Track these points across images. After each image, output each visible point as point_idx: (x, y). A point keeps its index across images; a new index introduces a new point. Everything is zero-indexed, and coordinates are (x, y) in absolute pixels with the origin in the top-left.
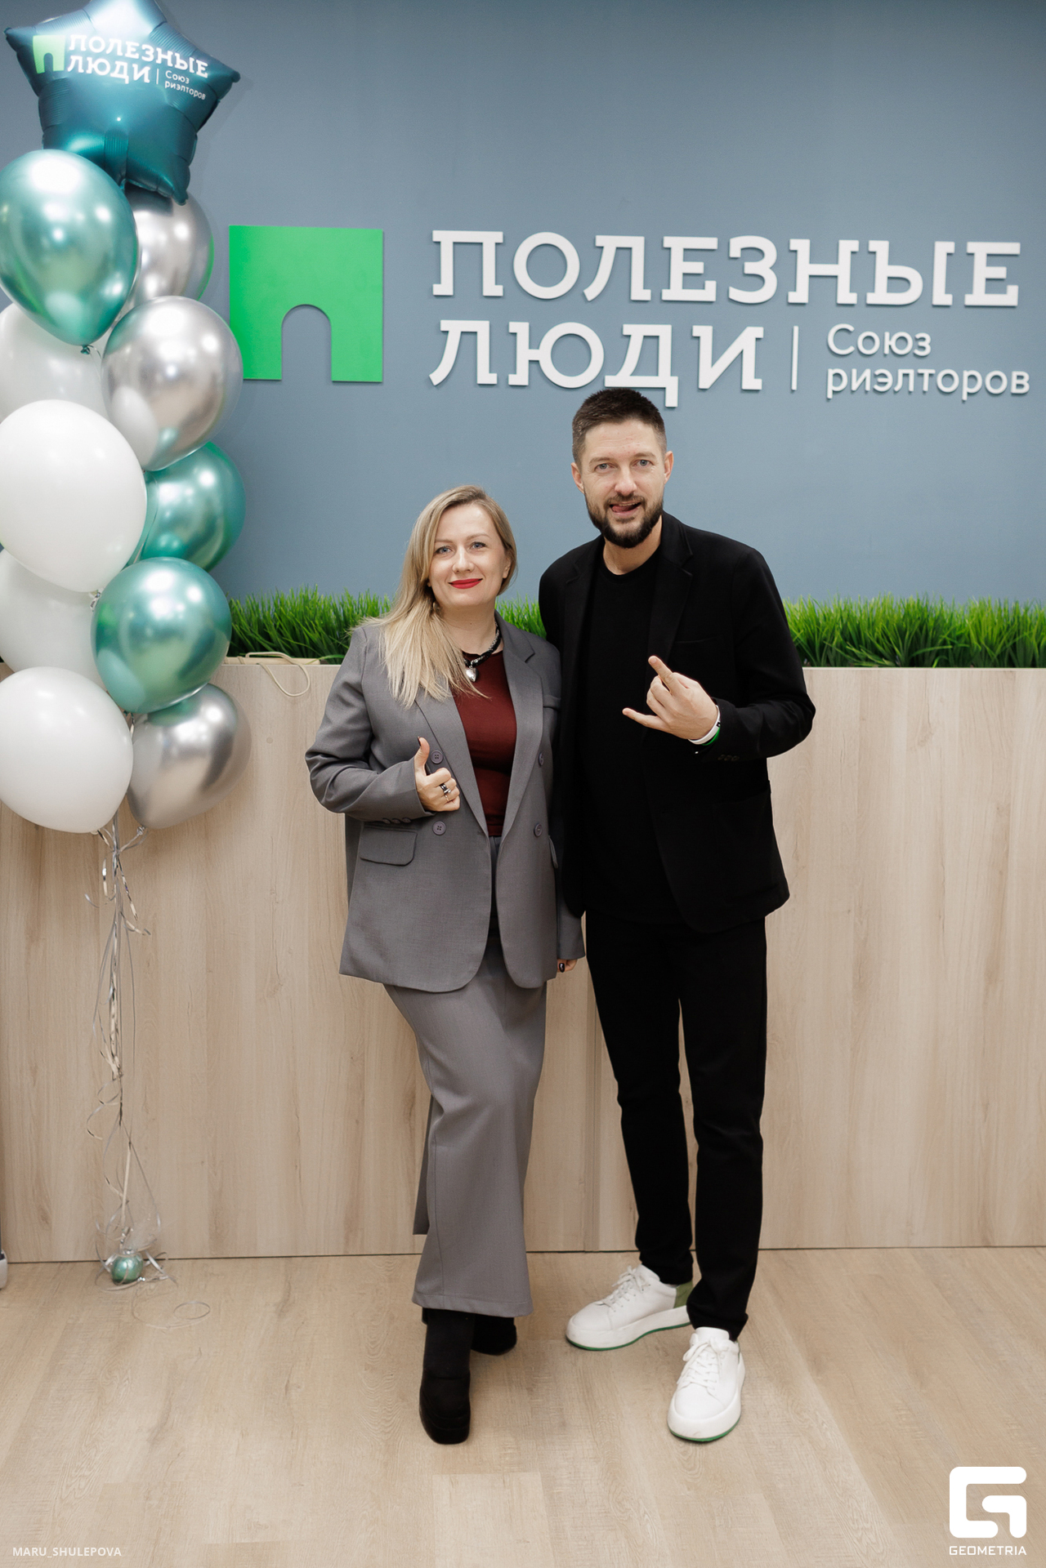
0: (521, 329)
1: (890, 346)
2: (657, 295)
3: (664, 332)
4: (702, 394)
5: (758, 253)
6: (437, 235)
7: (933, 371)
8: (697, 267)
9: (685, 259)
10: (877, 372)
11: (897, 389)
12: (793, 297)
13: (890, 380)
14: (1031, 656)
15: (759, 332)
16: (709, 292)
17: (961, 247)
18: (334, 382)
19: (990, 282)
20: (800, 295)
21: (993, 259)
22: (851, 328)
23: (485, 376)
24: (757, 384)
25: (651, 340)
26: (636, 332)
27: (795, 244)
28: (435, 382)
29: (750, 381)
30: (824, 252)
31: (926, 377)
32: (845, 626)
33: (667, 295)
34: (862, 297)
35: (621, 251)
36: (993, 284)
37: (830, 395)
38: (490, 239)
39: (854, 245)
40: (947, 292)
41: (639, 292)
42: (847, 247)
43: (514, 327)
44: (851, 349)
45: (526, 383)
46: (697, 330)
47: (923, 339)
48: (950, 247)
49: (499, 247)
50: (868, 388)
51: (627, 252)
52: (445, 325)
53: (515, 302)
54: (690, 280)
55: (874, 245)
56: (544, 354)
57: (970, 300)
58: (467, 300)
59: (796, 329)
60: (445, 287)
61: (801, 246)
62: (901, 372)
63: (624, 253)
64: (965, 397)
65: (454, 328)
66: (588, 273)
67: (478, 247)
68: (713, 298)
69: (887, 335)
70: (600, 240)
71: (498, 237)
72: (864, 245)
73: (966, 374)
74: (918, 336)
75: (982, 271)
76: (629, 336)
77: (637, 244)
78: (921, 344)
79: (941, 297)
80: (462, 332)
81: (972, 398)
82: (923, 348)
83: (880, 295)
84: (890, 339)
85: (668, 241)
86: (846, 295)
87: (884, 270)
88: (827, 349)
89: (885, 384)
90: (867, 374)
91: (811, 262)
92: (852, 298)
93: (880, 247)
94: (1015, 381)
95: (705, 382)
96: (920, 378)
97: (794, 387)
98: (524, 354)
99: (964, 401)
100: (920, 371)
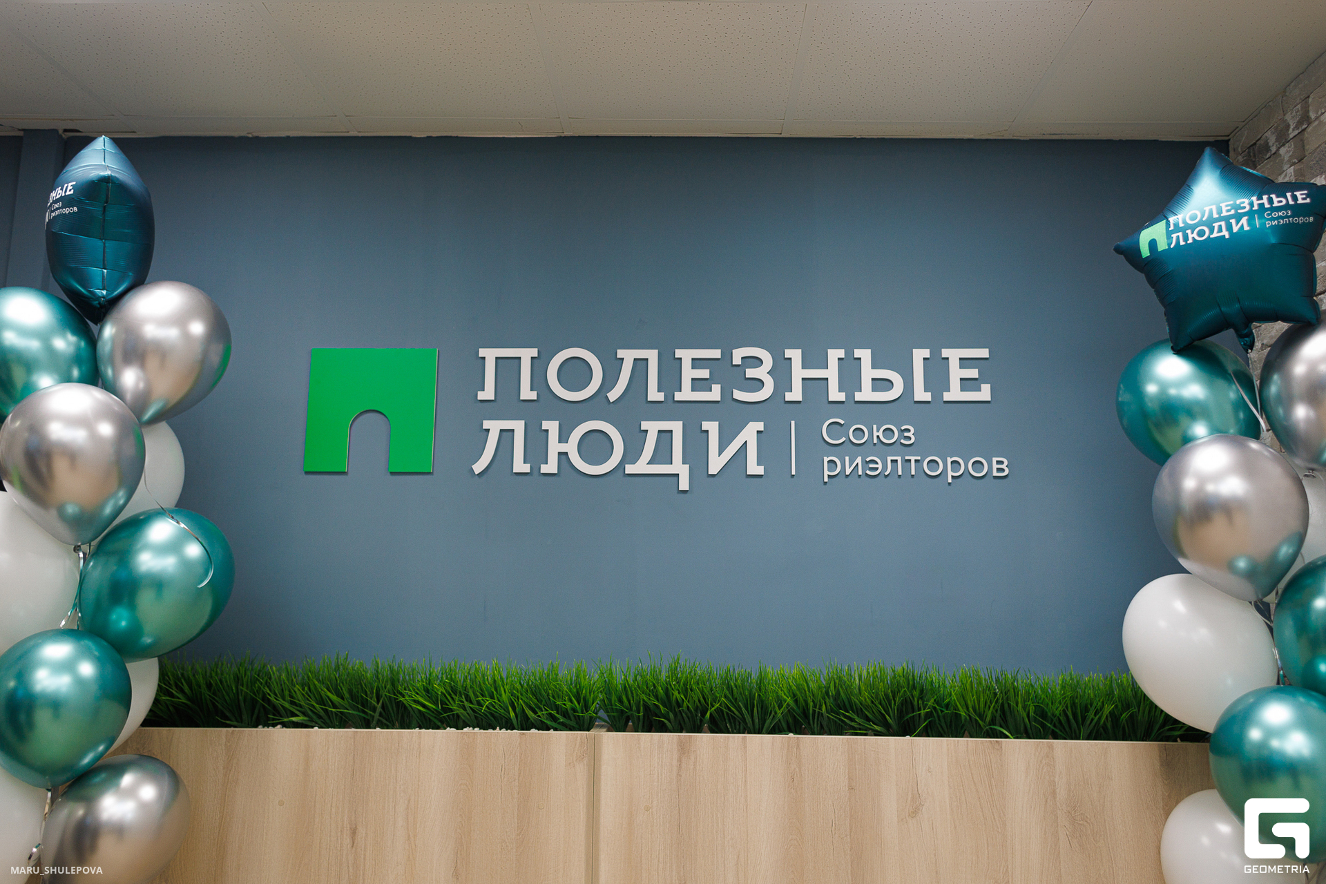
0: (552, 426)
1: (878, 437)
2: (669, 397)
3: (677, 427)
4: (711, 479)
5: (758, 362)
6: (483, 352)
7: (919, 458)
8: (704, 373)
9: (693, 368)
10: (868, 460)
11: (886, 474)
12: (789, 397)
13: (880, 466)
14: (1022, 729)
15: (760, 426)
16: (715, 394)
17: (936, 353)
18: (391, 473)
19: (964, 382)
20: (795, 394)
21: (965, 362)
22: (842, 422)
23: (520, 466)
24: (760, 470)
25: (665, 435)
26: (652, 428)
27: (789, 353)
28: (477, 472)
29: (754, 468)
30: (814, 359)
31: (913, 462)
32: (838, 693)
33: (678, 396)
34: (850, 396)
35: (639, 362)
36: (966, 383)
37: (826, 479)
38: (526, 355)
39: (841, 353)
40: (926, 390)
41: (654, 395)
42: (835, 354)
43: (546, 425)
44: (844, 439)
45: (556, 471)
46: (706, 425)
47: (908, 430)
48: (926, 353)
49: (535, 361)
50: (860, 473)
51: (645, 362)
52: (487, 424)
53: (547, 404)
54: (697, 384)
55: (858, 353)
56: (571, 447)
57: (947, 397)
58: (507, 403)
59: (793, 423)
60: (488, 393)
61: (795, 355)
62: (889, 459)
63: (640, 364)
64: (950, 480)
65: (494, 427)
66: (610, 380)
67: (516, 360)
68: (719, 399)
69: (875, 427)
70: (621, 353)
71: (534, 352)
72: (849, 353)
73: (949, 460)
74: (903, 428)
75: (956, 373)
76: (646, 431)
77: (652, 355)
78: (906, 434)
79: (921, 394)
80: (502, 431)
81: (954, 480)
82: (909, 438)
83: (866, 393)
84: (878, 431)
85: (679, 353)
86: (835, 394)
87: (868, 373)
88: (822, 439)
89: (878, 468)
90: (859, 460)
91: (804, 367)
92: (841, 397)
93: (864, 354)
94: (995, 466)
95: (713, 470)
96: (908, 464)
97: (793, 473)
98: (554, 447)
99: (949, 484)
100: (907, 458)
